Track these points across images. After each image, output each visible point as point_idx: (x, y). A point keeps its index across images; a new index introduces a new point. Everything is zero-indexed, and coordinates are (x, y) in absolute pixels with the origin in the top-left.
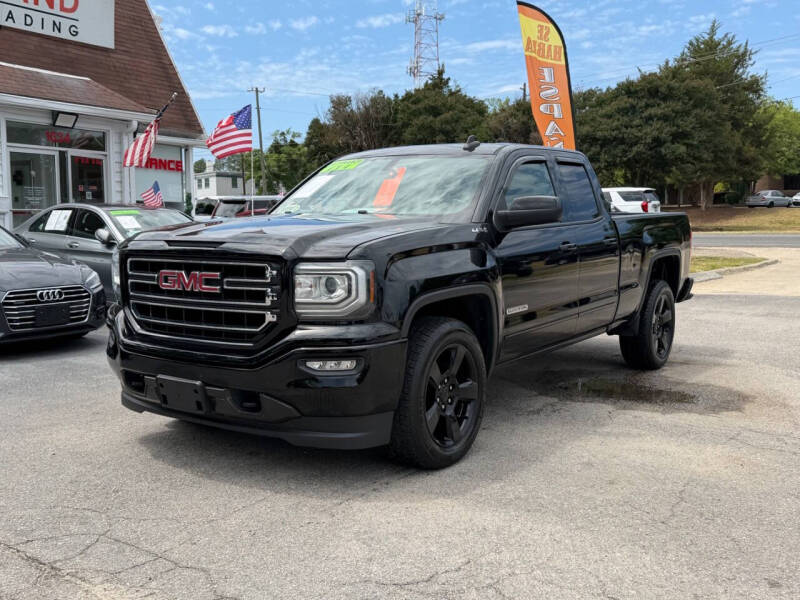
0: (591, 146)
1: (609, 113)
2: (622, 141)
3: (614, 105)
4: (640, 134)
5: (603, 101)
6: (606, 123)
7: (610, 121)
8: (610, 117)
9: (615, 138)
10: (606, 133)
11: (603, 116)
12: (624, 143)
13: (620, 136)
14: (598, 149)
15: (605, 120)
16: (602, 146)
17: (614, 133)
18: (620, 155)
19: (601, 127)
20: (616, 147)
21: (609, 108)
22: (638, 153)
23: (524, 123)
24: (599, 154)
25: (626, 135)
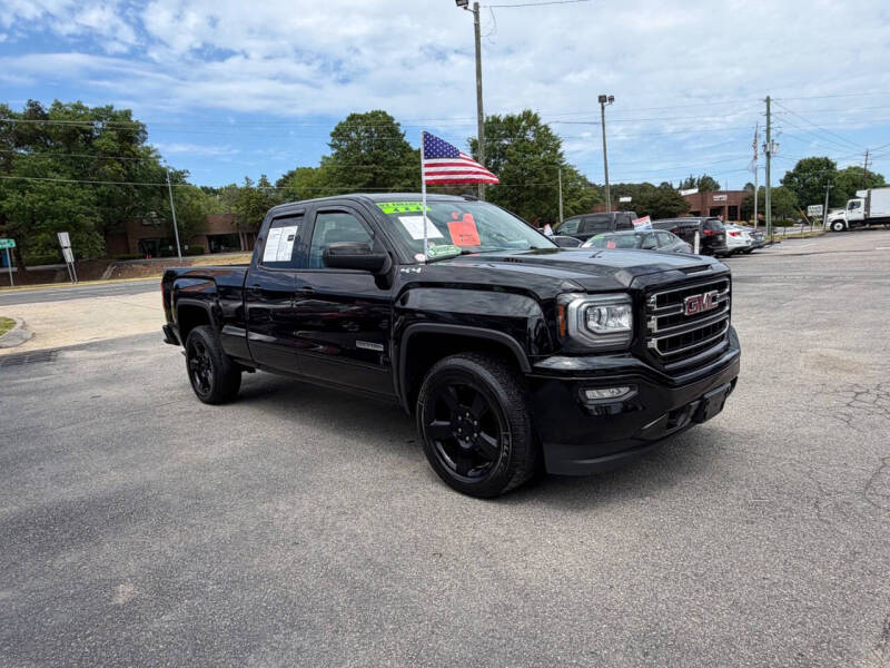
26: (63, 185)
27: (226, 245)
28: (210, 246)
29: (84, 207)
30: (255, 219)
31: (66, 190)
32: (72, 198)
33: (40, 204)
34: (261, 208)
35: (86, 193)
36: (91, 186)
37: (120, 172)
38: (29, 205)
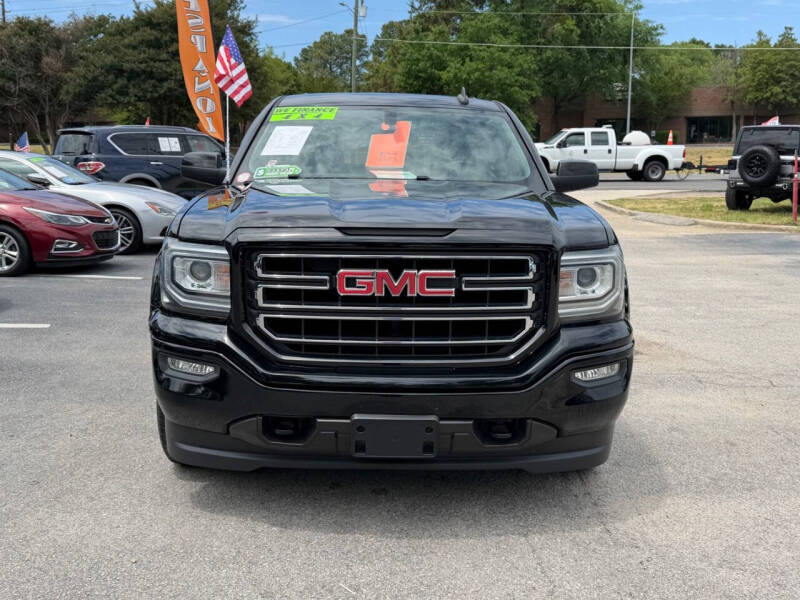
0: (117, 77)
1: (134, 43)
2: (150, 75)
3: (138, 36)
4: (168, 70)
5: (123, 30)
6: (132, 55)
7: (136, 52)
8: (134, 48)
9: (144, 72)
10: (134, 66)
11: (128, 46)
12: (152, 78)
13: (149, 69)
14: (125, 82)
15: (131, 51)
16: (129, 80)
17: (143, 66)
18: (150, 90)
19: (127, 58)
20: (144, 81)
21: (132, 39)
22: (170, 90)
23: (32, 45)
24: (127, 87)
25: (154, 70)
26: (504, 50)
27: (711, 133)
28: (689, 132)
29: (521, 78)
30: (759, 95)
31: (506, 57)
32: (510, 66)
33: (477, 74)
34: (772, 76)
35: (527, 61)
36: (534, 52)
37: (572, 31)
38: (464, 76)
